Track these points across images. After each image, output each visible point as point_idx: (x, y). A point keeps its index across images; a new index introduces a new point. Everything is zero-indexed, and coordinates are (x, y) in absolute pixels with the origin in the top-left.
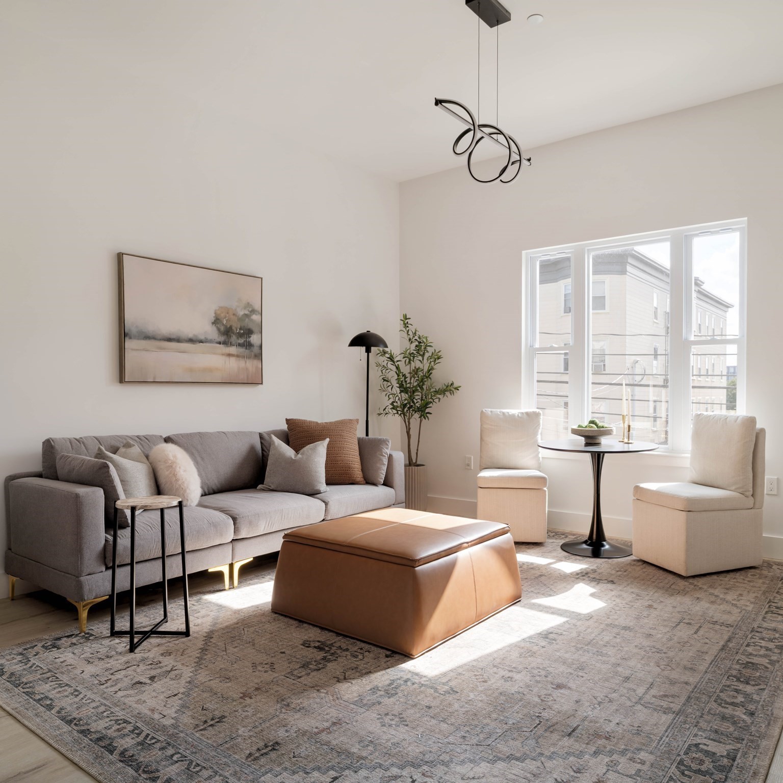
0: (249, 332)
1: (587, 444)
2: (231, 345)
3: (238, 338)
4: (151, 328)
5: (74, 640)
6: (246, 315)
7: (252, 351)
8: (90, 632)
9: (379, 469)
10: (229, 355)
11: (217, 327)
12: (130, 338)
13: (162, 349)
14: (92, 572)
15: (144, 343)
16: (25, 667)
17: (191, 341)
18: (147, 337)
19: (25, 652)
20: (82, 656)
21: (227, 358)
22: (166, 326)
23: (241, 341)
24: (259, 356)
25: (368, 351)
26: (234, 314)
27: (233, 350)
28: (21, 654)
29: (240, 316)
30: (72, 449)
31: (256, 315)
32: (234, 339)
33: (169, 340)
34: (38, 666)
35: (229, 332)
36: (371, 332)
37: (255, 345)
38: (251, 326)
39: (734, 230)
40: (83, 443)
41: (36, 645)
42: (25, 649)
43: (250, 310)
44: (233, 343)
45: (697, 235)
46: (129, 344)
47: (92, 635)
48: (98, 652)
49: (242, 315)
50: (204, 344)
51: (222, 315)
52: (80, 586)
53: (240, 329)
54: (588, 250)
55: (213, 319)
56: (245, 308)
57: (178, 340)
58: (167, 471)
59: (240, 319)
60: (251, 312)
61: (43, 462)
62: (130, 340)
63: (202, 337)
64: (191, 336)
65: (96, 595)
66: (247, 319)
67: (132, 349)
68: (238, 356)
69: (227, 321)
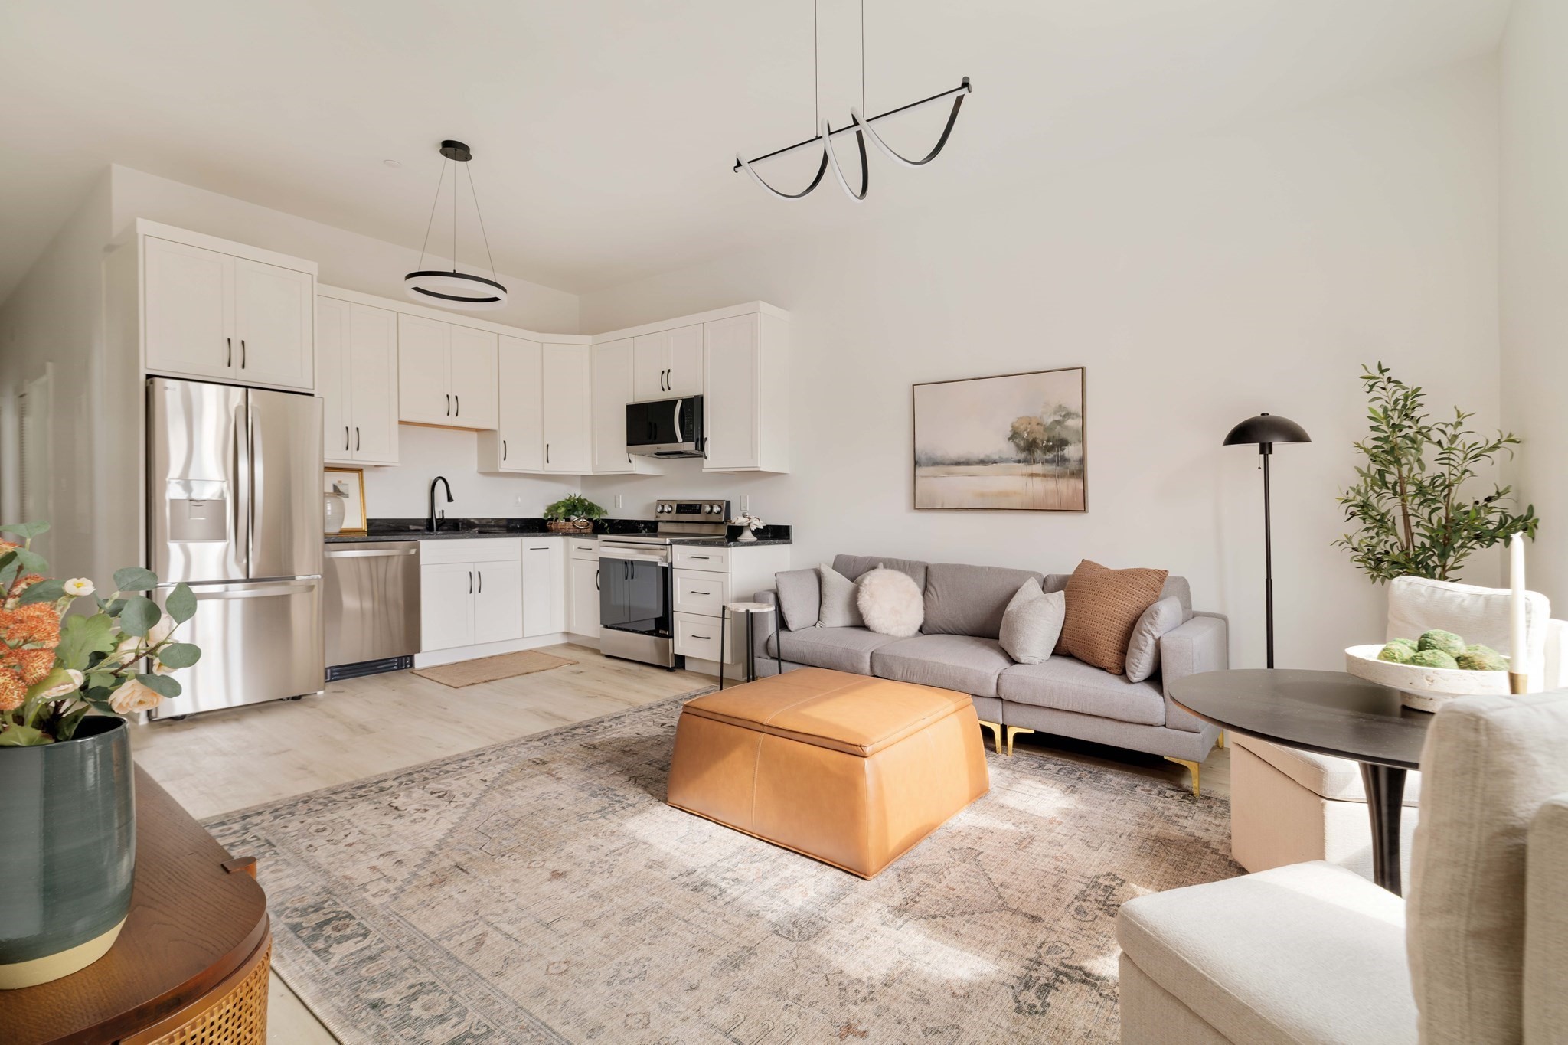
0: (1063, 443)
2: (1035, 462)
3: (1045, 453)
4: (939, 454)
6: (1058, 422)
7: (1067, 468)
10: (1032, 475)
11: (1015, 442)
12: (920, 466)
13: (949, 473)
15: (932, 470)
17: (983, 462)
18: (936, 463)
21: (1029, 480)
22: (955, 452)
23: (1050, 456)
24: (1080, 473)
25: (1266, 450)
26: (1038, 424)
27: (1038, 468)
29: (1048, 425)
31: (1073, 419)
32: (1038, 454)
33: (958, 464)
35: (1031, 446)
37: (1072, 460)
38: (1064, 435)
43: (1063, 413)
44: (1038, 459)
49: (1051, 423)
50: (999, 464)
51: (1022, 427)
53: (1048, 441)
55: (1010, 434)
56: (1055, 413)
57: (968, 463)
59: (1047, 429)
60: (1064, 416)
63: (995, 457)
64: (982, 456)
66: (1058, 427)
67: (922, 477)
68: (1045, 476)
69: (1028, 433)
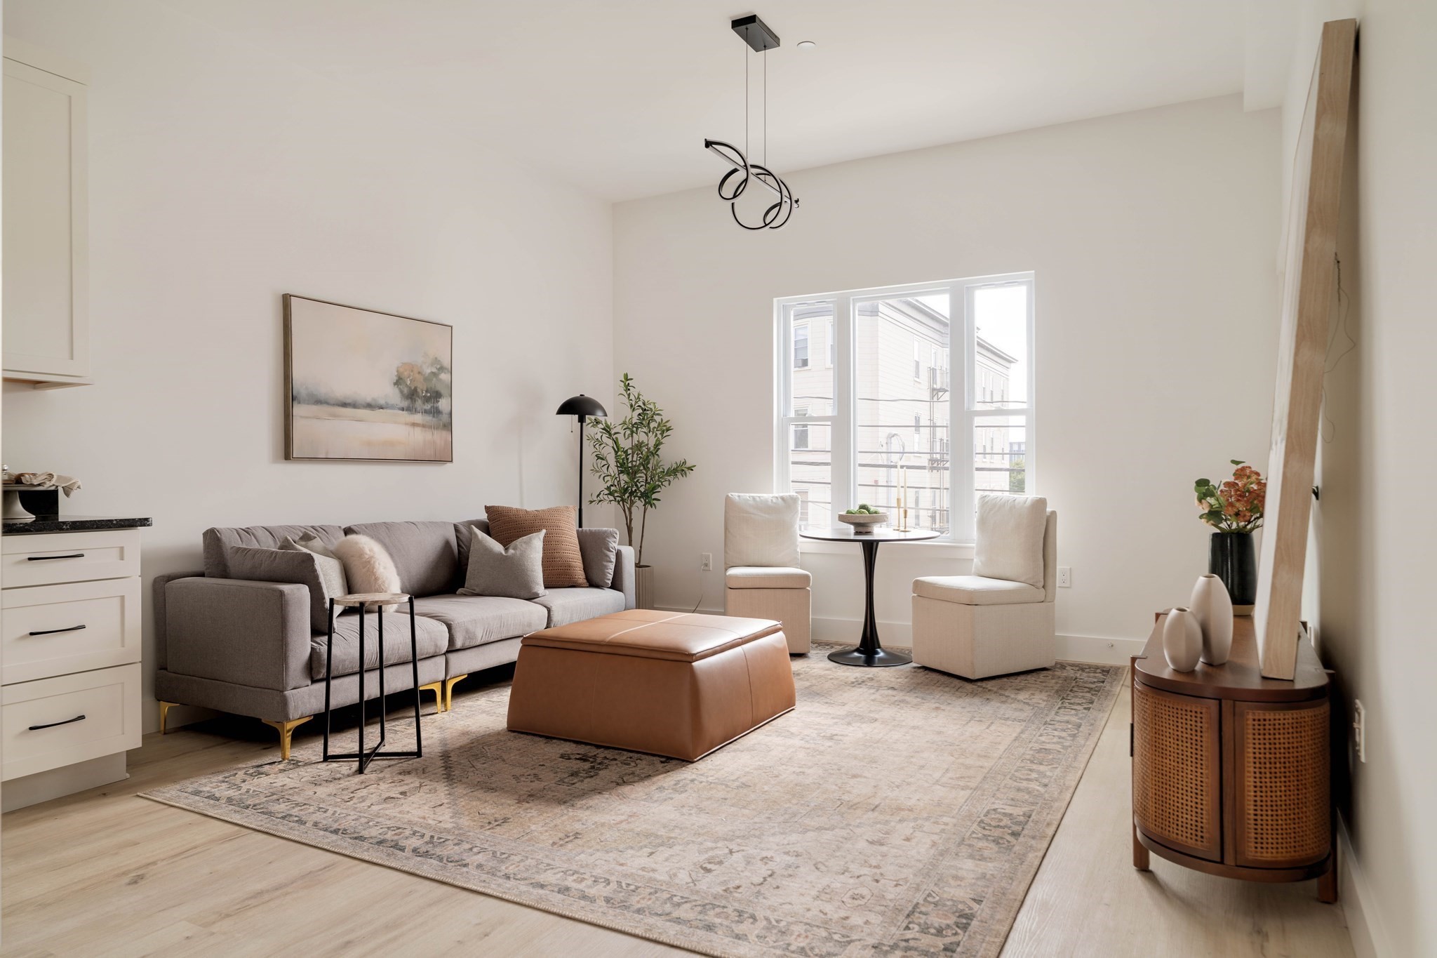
0: (437, 395)
1: (857, 533)
2: (416, 411)
3: (424, 403)
4: (323, 390)
5: (281, 766)
6: (434, 374)
7: (441, 420)
8: (295, 758)
9: (606, 567)
10: (414, 425)
11: (400, 389)
12: (299, 403)
13: (335, 416)
14: (297, 685)
15: (315, 409)
16: (240, 792)
17: (369, 406)
18: (319, 401)
19: (227, 780)
20: (302, 780)
21: (411, 429)
22: (342, 389)
23: (428, 406)
24: (448, 426)
25: (581, 420)
26: (419, 373)
27: (418, 418)
28: (223, 782)
29: (427, 375)
30: (242, 541)
31: (445, 373)
32: (419, 403)
33: (344, 405)
34: (254, 791)
35: (413, 395)
36: (586, 396)
37: (444, 412)
38: (439, 388)
39: (1020, 284)
40: (253, 534)
41: (236, 774)
42: (226, 778)
43: (438, 367)
44: (418, 409)
45: (980, 287)
46: (298, 410)
47: (298, 762)
48: (319, 776)
49: (430, 373)
50: (385, 411)
51: (406, 374)
52: (284, 702)
53: (427, 391)
54: (853, 299)
55: (395, 379)
56: (432, 365)
57: (354, 405)
58: (364, 568)
59: (427, 379)
60: (439, 369)
61: (207, 558)
62: (299, 405)
63: (382, 402)
64: (369, 400)
65: (302, 714)
66: (434, 379)
68: (424, 426)
69: (411, 380)
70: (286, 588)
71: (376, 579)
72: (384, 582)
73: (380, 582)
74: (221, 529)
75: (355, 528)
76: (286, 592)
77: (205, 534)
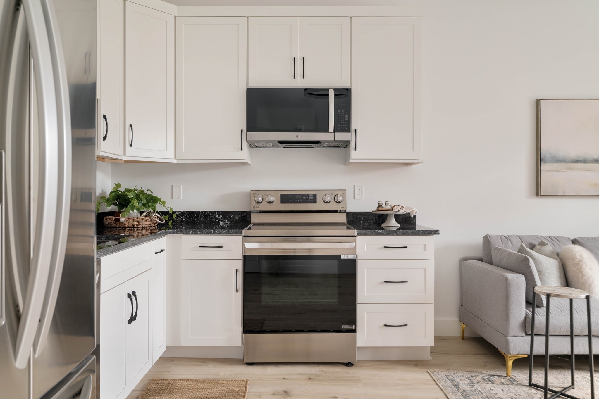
4: (561, 153)
5: (503, 380)
8: (514, 377)
12: (545, 162)
13: (570, 169)
14: (515, 335)
15: (556, 166)
16: (471, 389)
17: (597, 161)
18: (558, 160)
19: (471, 378)
20: (509, 394)
22: (574, 152)
28: (469, 379)
30: (502, 243)
33: (577, 161)
34: (479, 391)
40: (510, 239)
41: (478, 376)
42: (471, 376)
46: (544, 167)
47: (515, 381)
48: (520, 395)
52: (507, 343)
57: (585, 161)
58: (575, 267)
61: (483, 251)
62: (545, 164)
64: (596, 157)
65: (519, 353)
67: (546, 171)
70: (510, 276)
71: (583, 276)
72: (589, 278)
73: (586, 278)
74: (491, 235)
75: (579, 240)
76: (509, 278)
77: (484, 238)
